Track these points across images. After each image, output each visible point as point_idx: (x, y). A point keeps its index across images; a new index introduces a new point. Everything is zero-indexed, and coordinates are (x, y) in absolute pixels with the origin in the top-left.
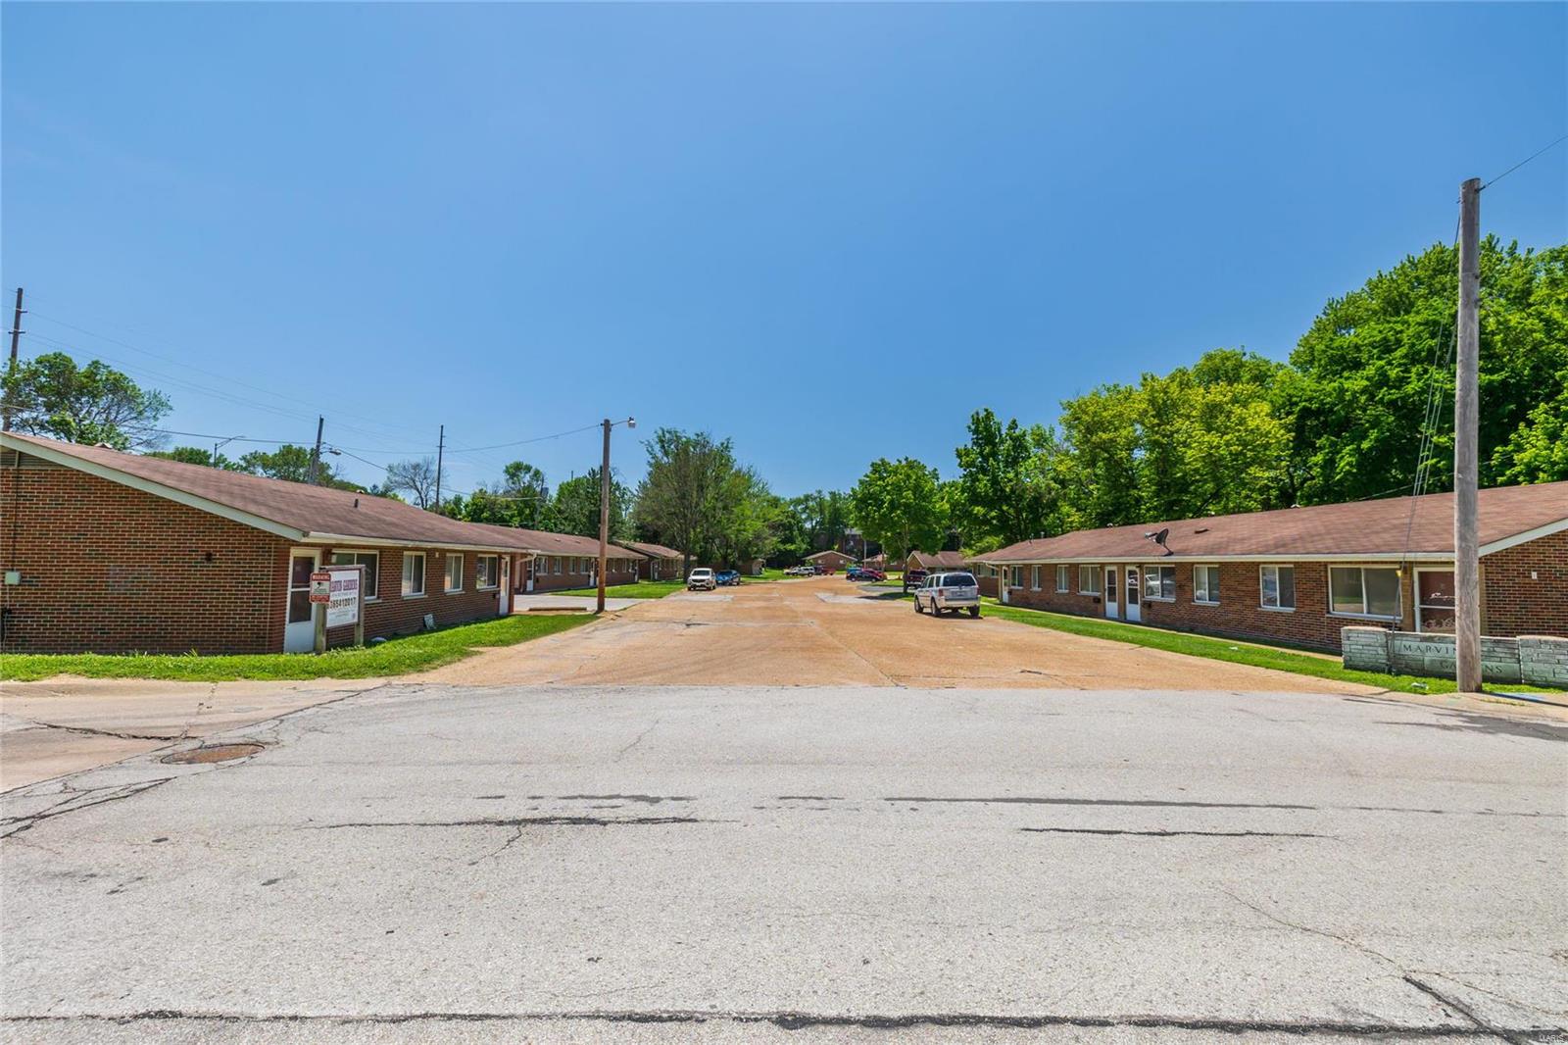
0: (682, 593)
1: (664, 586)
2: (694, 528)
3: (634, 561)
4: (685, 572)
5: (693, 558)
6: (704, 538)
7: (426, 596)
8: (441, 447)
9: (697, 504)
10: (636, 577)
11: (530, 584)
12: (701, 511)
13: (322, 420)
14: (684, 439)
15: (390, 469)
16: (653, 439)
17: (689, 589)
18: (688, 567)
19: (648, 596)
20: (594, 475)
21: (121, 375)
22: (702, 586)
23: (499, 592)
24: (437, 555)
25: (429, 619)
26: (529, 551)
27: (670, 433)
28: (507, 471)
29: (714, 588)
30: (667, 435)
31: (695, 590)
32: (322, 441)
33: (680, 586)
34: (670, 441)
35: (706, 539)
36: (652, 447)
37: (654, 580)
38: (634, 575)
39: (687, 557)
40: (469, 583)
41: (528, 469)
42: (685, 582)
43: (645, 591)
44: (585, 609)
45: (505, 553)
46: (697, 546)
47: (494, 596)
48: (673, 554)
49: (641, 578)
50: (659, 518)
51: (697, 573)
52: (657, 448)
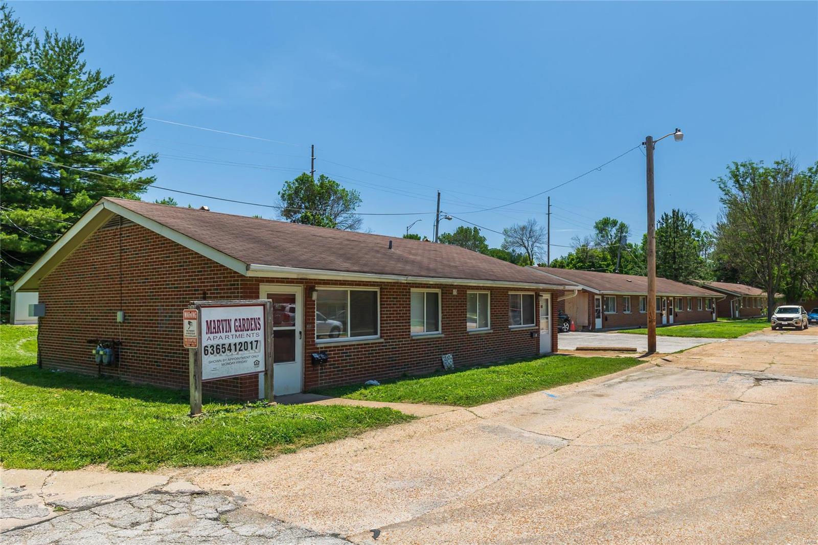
0: (764, 333)
1: (743, 325)
2: (778, 264)
3: (711, 300)
4: (769, 309)
5: (777, 296)
6: (791, 273)
7: (443, 336)
8: (549, 214)
9: (781, 237)
10: (714, 315)
11: (599, 323)
12: (786, 245)
13: (439, 194)
14: (761, 171)
15: (506, 232)
16: (726, 175)
17: (774, 328)
18: (772, 304)
19: (721, 335)
20: (667, 220)
21: (334, 182)
22: (789, 325)
23: (538, 331)
24: (455, 292)
25: (448, 360)
26: (567, 288)
27: (744, 166)
28: (597, 227)
29: (806, 327)
30: (742, 169)
31: (781, 329)
32: (440, 210)
33: (762, 325)
34: (745, 175)
35: (795, 276)
36: (724, 183)
37: (735, 318)
38: (712, 313)
39: (771, 294)
40: (499, 321)
41: (615, 223)
42: (769, 321)
43: (719, 329)
44: (634, 350)
45: (544, 290)
46: (783, 284)
47: (532, 334)
48: (756, 292)
49: (719, 316)
50: (736, 255)
51: (782, 311)
52: (731, 183)
